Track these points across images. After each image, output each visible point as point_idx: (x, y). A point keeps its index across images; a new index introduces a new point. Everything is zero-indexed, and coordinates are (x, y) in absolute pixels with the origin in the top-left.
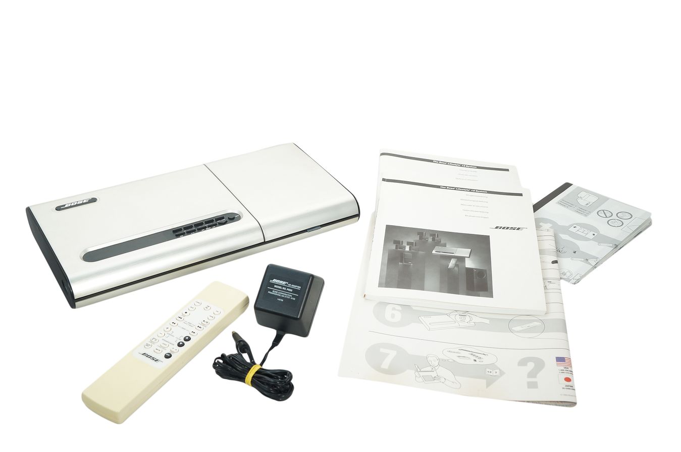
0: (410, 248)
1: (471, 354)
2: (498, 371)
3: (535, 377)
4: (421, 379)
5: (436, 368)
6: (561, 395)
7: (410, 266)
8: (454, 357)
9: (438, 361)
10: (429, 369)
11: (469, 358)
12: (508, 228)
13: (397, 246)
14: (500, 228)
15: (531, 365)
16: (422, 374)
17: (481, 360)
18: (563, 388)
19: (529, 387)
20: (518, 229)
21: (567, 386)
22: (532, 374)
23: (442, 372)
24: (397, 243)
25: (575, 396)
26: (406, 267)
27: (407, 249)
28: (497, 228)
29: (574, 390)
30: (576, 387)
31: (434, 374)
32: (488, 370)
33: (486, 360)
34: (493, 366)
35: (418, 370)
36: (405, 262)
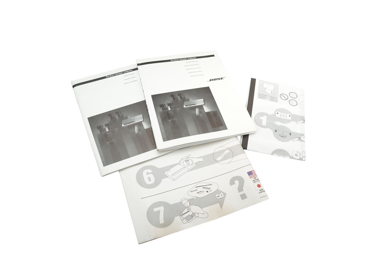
0: (170, 107)
1: (204, 188)
2: (222, 194)
3: (242, 190)
4: (185, 221)
5: (190, 207)
6: (260, 198)
7: (175, 120)
8: (195, 194)
9: (188, 202)
10: (186, 210)
11: (204, 192)
12: (216, 79)
13: (163, 108)
14: (212, 80)
15: (237, 182)
16: (184, 216)
17: (210, 190)
18: (259, 193)
19: (243, 199)
20: (222, 79)
21: (260, 191)
22: (240, 189)
23: (195, 209)
24: (162, 106)
25: (267, 196)
26: (174, 122)
27: (169, 109)
28: (210, 80)
29: (264, 191)
30: (265, 189)
31: (190, 213)
32: (217, 195)
33: (213, 189)
34: (218, 191)
35: (181, 214)
36: (172, 119)
